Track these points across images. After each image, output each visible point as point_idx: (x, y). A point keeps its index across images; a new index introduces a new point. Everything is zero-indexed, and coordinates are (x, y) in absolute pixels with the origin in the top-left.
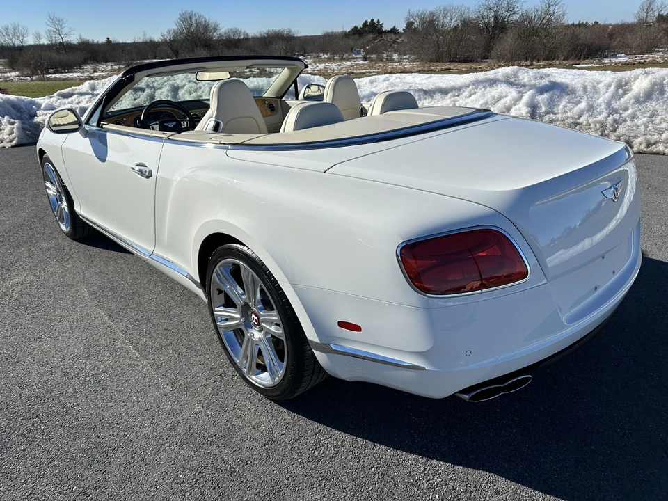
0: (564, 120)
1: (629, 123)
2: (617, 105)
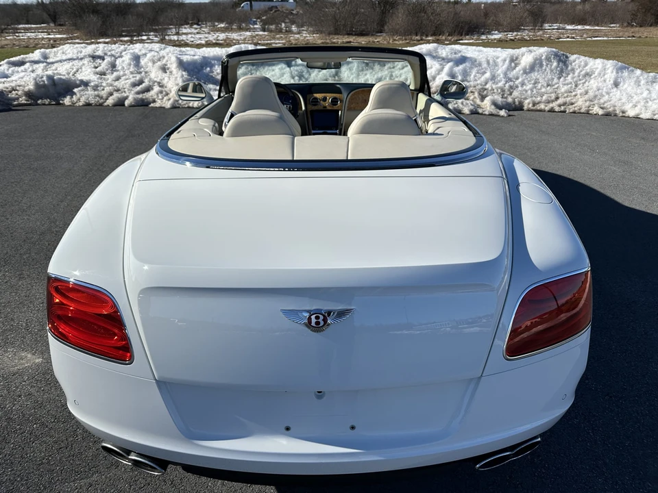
0: (475, 87)
1: (520, 88)
2: (512, 74)
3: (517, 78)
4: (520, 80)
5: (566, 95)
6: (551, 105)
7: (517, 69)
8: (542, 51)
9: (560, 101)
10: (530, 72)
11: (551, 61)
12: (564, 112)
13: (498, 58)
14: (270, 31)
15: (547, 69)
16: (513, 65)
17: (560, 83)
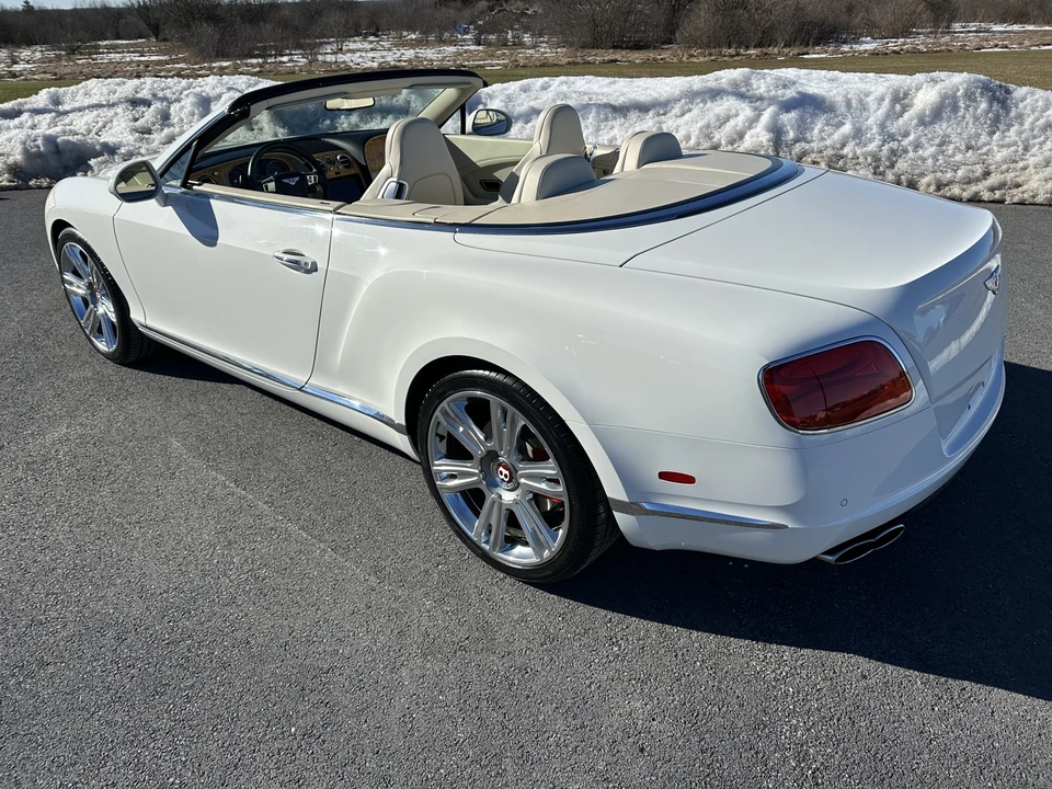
1: (911, 154)
2: (894, 127)
3: (906, 135)
4: (911, 137)
5: (1004, 167)
6: (973, 188)
7: (906, 116)
8: (958, 80)
9: (993, 180)
10: (932, 122)
11: (975, 100)
12: (1002, 201)
13: (867, 95)
14: (489, 44)
15: (967, 115)
16: (898, 107)
17: (994, 143)
